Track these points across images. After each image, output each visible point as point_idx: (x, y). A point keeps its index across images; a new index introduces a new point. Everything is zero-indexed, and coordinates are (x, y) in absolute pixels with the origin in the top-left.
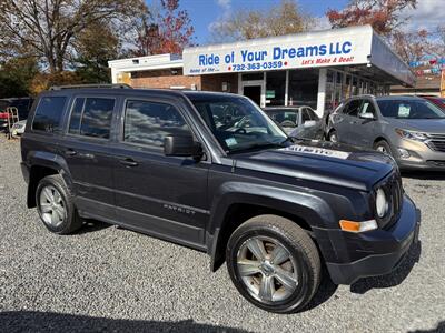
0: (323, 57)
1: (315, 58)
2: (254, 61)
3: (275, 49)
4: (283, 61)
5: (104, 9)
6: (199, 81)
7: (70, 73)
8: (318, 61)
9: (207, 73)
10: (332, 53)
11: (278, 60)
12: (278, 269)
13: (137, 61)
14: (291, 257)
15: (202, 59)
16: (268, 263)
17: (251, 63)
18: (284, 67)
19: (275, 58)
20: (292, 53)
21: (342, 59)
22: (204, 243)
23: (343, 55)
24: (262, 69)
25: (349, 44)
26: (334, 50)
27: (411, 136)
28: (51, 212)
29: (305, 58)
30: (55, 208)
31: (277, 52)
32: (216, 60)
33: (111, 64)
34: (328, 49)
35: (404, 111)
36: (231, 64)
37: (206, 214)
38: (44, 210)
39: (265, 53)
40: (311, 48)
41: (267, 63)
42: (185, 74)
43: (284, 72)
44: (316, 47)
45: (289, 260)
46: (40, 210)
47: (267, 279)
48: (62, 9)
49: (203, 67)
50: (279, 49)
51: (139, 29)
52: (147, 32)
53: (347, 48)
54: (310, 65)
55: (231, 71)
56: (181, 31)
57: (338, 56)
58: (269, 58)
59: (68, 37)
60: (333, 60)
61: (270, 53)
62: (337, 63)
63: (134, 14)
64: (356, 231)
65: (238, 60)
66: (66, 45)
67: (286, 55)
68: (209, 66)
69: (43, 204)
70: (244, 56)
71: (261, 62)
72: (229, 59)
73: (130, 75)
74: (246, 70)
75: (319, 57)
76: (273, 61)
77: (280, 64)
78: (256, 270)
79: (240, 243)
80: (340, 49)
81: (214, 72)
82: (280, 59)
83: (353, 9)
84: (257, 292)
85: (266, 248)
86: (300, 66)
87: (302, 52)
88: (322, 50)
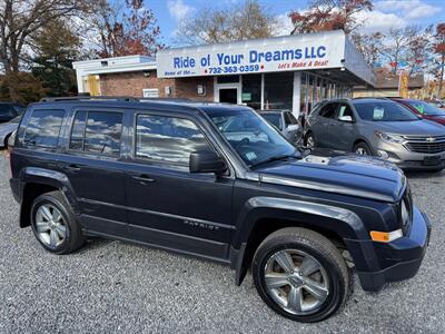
0: (299, 61)
1: (291, 62)
2: (231, 65)
3: (252, 52)
4: (260, 64)
5: (63, 7)
6: (173, 83)
7: (27, 74)
8: (294, 65)
9: (182, 75)
10: (307, 57)
11: (254, 64)
12: (307, 281)
13: (106, 63)
14: (321, 268)
15: (177, 62)
16: (297, 275)
17: (228, 66)
18: (260, 71)
19: (251, 61)
20: (268, 57)
21: (317, 63)
22: (227, 258)
23: (318, 59)
24: (238, 72)
25: (324, 49)
26: (309, 54)
27: (389, 138)
28: (49, 232)
29: (281, 62)
30: (54, 227)
31: (253, 55)
32: (192, 63)
33: (75, 65)
34: (303, 53)
35: (378, 114)
36: (207, 67)
37: (231, 230)
38: (41, 229)
39: (242, 56)
40: (287, 52)
41: (243, 67)
42: (159, 76)
43: (260, 75)
44: (291, 51)
45: (319, 271)
46: (36, 230)
47: (296, 290)
48: (15, 5)
49: (178, 70)
50: (255, 52)
51: (101, 28)
52: (110, 31)
53: (322, 52)
54: (286, 69)
55: (208, 74)
56: (147, 31)
57: (314, 60)
58: (245, 62)
59: (24, 35)
60: (308, 64)
61: (247, 57)
62: (313, 67)
63: (95, 11)
64: (385, 241)
65: (215, 63)
66: (21, 44)
67: (263, 59)
68: (184, 69)
69: (39, 224)
70: (220, 59)
71: (238, 66)
72: (205, 61)
73: (98, 77)
74: (223, 73)
75: (295, 61)
76: (249, 64)
77: (257, 67)
78: (285, 282)
79: (268, 257)
80: (315, 53)
81: (190, 75)
82: (257, 63)
83: (314, 11)
84: (286, 303)
85: (294, 260)
86: (276, 69)
87: (278, 56)
88: (298, 54)
